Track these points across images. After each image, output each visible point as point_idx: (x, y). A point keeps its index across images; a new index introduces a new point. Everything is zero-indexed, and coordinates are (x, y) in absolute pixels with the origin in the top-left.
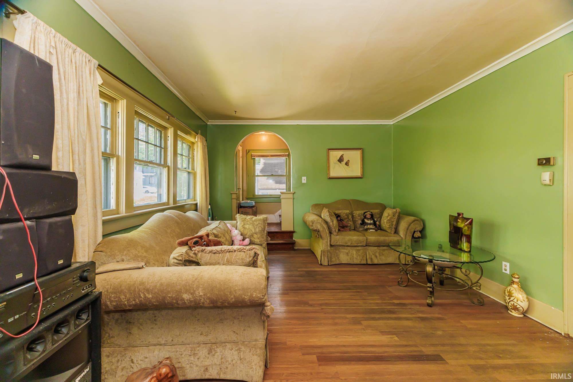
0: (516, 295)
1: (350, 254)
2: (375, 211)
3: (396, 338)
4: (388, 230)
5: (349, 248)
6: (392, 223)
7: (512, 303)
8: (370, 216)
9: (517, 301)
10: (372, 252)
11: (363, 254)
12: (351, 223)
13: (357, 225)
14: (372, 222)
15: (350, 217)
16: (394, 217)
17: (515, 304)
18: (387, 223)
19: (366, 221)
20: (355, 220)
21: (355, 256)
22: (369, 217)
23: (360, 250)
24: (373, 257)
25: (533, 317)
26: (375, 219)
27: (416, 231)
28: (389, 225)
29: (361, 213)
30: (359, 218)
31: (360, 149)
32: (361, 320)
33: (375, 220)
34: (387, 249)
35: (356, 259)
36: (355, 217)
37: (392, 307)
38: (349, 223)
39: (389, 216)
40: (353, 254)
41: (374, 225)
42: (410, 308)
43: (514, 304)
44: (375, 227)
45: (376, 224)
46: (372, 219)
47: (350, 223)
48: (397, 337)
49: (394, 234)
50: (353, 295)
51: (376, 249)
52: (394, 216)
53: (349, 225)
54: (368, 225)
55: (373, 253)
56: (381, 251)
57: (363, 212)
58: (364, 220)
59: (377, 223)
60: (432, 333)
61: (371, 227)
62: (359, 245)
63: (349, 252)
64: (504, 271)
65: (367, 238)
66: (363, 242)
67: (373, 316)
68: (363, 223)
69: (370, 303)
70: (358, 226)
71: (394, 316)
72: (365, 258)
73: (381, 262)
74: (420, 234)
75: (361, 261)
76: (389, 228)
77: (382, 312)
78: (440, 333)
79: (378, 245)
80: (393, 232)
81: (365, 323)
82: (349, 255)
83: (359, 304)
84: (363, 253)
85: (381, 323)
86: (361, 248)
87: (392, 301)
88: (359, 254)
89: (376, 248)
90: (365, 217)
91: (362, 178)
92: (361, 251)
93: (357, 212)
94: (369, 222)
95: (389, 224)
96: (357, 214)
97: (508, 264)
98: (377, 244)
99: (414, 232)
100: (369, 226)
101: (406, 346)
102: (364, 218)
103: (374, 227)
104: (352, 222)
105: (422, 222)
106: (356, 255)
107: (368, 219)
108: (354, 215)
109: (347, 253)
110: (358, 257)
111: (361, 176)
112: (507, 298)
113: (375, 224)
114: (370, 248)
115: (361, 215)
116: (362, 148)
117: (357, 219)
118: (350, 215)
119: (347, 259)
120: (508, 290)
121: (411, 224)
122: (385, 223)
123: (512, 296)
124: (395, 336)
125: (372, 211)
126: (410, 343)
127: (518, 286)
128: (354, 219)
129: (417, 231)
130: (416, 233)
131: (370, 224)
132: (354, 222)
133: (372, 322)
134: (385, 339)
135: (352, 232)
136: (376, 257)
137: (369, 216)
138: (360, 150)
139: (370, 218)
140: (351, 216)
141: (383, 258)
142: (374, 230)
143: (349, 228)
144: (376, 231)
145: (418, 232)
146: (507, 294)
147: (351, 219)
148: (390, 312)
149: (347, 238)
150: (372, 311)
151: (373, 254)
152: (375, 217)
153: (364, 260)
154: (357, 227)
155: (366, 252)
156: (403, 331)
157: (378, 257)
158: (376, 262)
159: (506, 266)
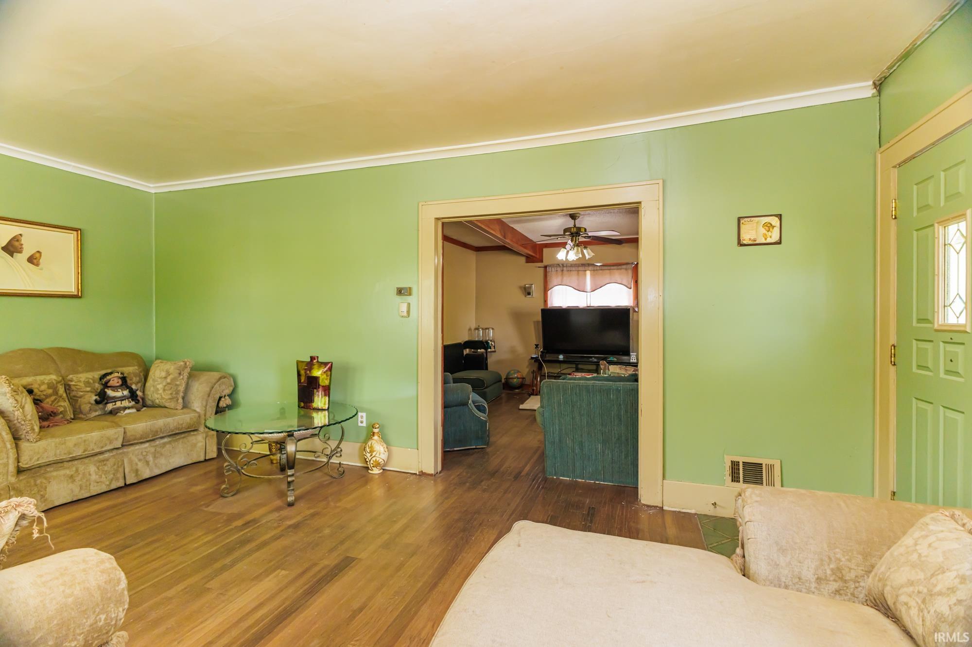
0: (378, 448)
1: (80, 476)
2: (130, 370)
3: (284, 572)
4: (167, 405)
5: (76, 462)
6: (177, 388)
7: (374, 459)
8: (120, 381)
9: (380, 454)
10: (138, 455)
11: (115, 467)
12: (66, 404)
13: (82, 407)
14: (126, 393)
15: (61, 390)
16: (179, 377)
17: (378, 459)
18: (164, 390)
19: (110, 393)
20: (75, 396)
21: (94, 477)
22: (118, 384)
23: (107, 460)
24: (140, 465)
25: (393, 467)
26: (134, 387)
27: (222, 397)
28: (171, 394)
29: (91, 377)
30: (88, 389)
31: (76, 230)
32: (205, 584)
33: (132, 389)
34: (170, 441)
35: (95, 484)
36: (73, 388)
37: (240, 534)
38: (59, 404)
39: (169, 375)
40: (90, 475)
41: (132, 400)
42: (267, 522)
43: (376, 459)
44: (136, 403)
45: (137, 396)
46: (124, 386)
47: (62, 404)
48: (282, 569)
49: (182, 409)
50: (144, 554)
51: (146, 448)
52: (180, 374)
53: (62, 409)
54: (115, 402)
55: (141, 457)
56: (157, 449)
57: (97, 375)
58: (105, 393)
59: (139, 393)
60: (321, 537)
61: (126, 403)
62: (104, 449)
63: (77, 470)
64: (360, 424)
65: (124, 429)
66: (116, 439)
67: (218, 565)
68: (103, 398)
69: (197, 548)
70: (86, 408)
71: (252, 545)
72: (120, 475)
73: (157, 472)
74: (229, 400)
75: (110, 483)
76: (170, 399)
77: (229, 550)
78: (327, 531)
79: (151, 438)
80: (180, 406)
81: (214, 584)
82: (77, 479)
83: (173, 562)
84: (114, 465)
85: (242, 567)
86: (111, 454)
87: (231, 525)
88: (106, 468)
89: (147, 445)
90: (106, 385)
91: (80, 297)
92: (112, 461)
93: (81, 375)
94: (119, 394)
95: (170, 392)
96: (80, 381)
97: (364, 414)
98: (151, 436)
99: (220, 398)
100: (118, 404)
101: (304, 572)
102: (104, 389)
103: (133, 403)
104: (67, 401)
105: (232, 379)
106: (96, 474)
107: (114, 388)
108: (73, 383)
109: (71, 477)
110: (103, 476)
111: (76, 293)
112: (368, 455)
113: (133, 396)
114: (132, 448)
115: (94, 382)
116: (80, 230)
117: (81, 393)
118: (61, 387)
119: (72, 491)
120: (370, 445)
121: (215, 384)
122: (161, 391)
123: (374, 451)
124: (279, 570)
125: (120, 369)
126: (306, 565)
127: (379, 436)
128: (71, 395)
129: (225, 396)
130: (223, 399)
131: (122, 399)
132: (73, 400)
133: (226, 576)
134: (268, 584)
135: (77, 425)
136: (147, 463)
137: (118, 382)
138: (75, 233)
139: (122, 385)
140: (63, 389)
141: (162, 461)
142: (134, 410)
143: (61, 416)
144: (138, 410)
145: (227, 397)
146: (368, 450)
147: (65, 395)
148: (243, 542)
149: (72, 440)
150: (211, 559)
151: (140, 460)
152: (131, 382)
153: (117, 479)
154: (81, 412)
155: (123, 461)
156: (285, 557)
157: (151, 463)
158: (147, 474)
159: (362, 417)
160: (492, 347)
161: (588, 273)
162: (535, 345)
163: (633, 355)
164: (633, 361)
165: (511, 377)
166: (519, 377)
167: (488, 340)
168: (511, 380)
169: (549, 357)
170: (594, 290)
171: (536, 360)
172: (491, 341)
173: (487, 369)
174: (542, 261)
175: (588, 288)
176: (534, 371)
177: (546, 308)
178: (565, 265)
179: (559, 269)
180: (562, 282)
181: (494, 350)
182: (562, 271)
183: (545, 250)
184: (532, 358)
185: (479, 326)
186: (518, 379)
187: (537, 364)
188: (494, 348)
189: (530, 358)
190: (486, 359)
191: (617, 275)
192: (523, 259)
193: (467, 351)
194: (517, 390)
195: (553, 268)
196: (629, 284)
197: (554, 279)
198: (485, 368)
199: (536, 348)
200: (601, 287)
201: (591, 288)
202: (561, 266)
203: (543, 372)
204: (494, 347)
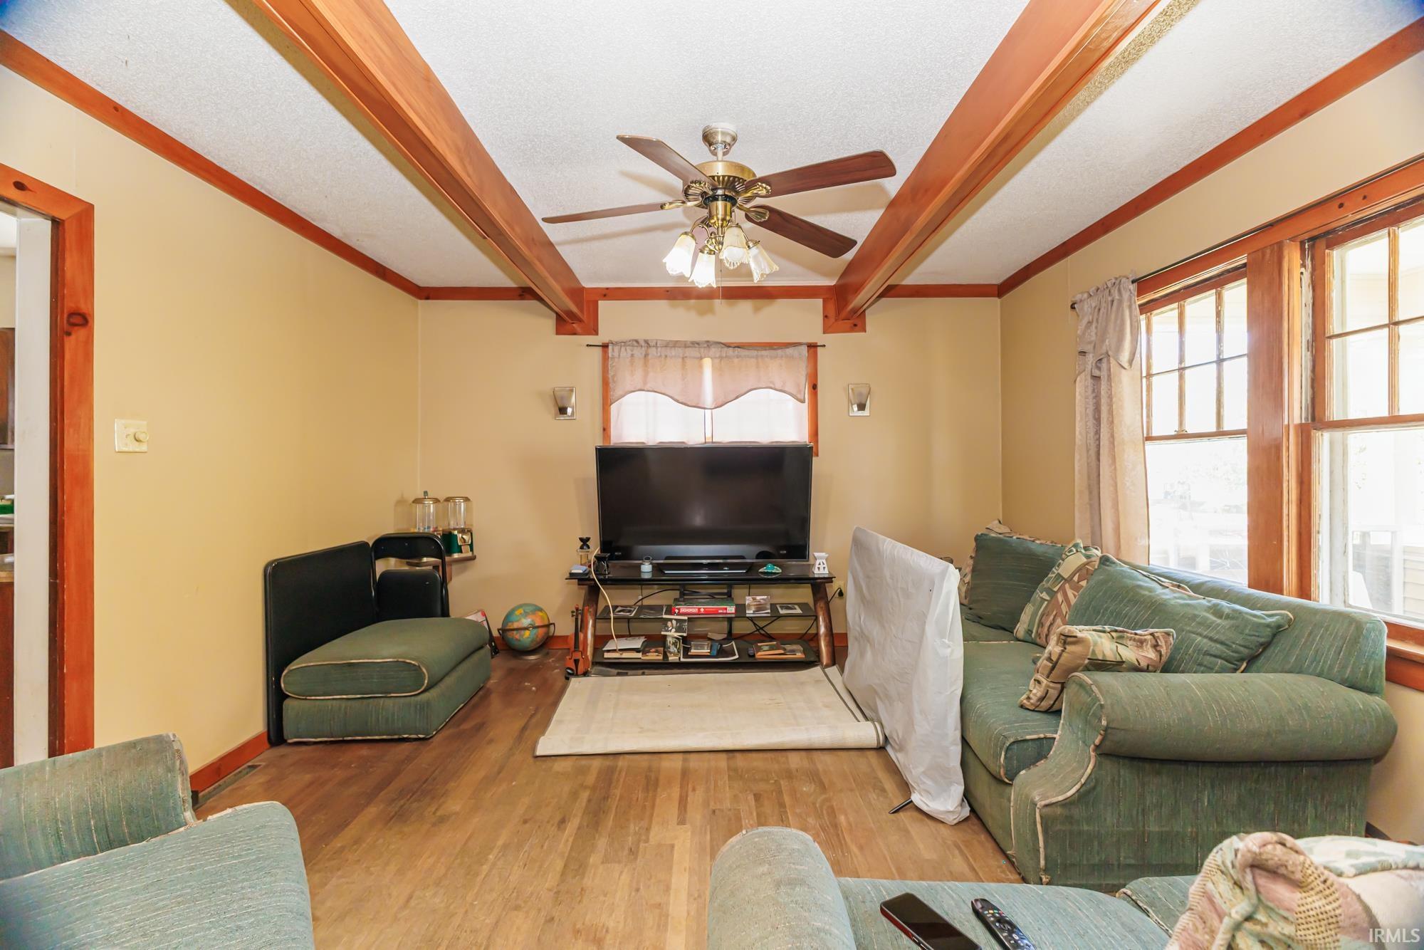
160: (466, 548)
161: (707, 363)
162: (581, 539)
163: (821, 558)
164: (822, 571)
165: (516, 625)
166: (537, 625)
167: (455, 529)
168: (516, 635)
169: (615, 569)
170: (720, 403)
171: (581, 579)
172: (462, 531)
173: (445, 613)
174: (596, 332)
175: (708, 396)
176: (577, 609)
177: (606, 445)
178: (651, 344)
179: (639, 353)
180: (645, 383)
181: (470, 554)
182: (646, 355)
183: (603, 305)
184: (572, 576)
185: (426, 493)
186: (535, 631)
187: (583, 592)
188: (472, 550)
189: (568, 575)
190: (444, 582)
191: (776, 367)
192: (550, 323)
193: (383, 566)
194: (532, 657)
195: (623, 349)
196: (799, 391)
197: (625, 375)
198: (439, 611)
199: (582, 548)
200: (737, 398)
201: (715, 399)
202: (643, 344)
203: (601, 607)
204: (471, 546)
